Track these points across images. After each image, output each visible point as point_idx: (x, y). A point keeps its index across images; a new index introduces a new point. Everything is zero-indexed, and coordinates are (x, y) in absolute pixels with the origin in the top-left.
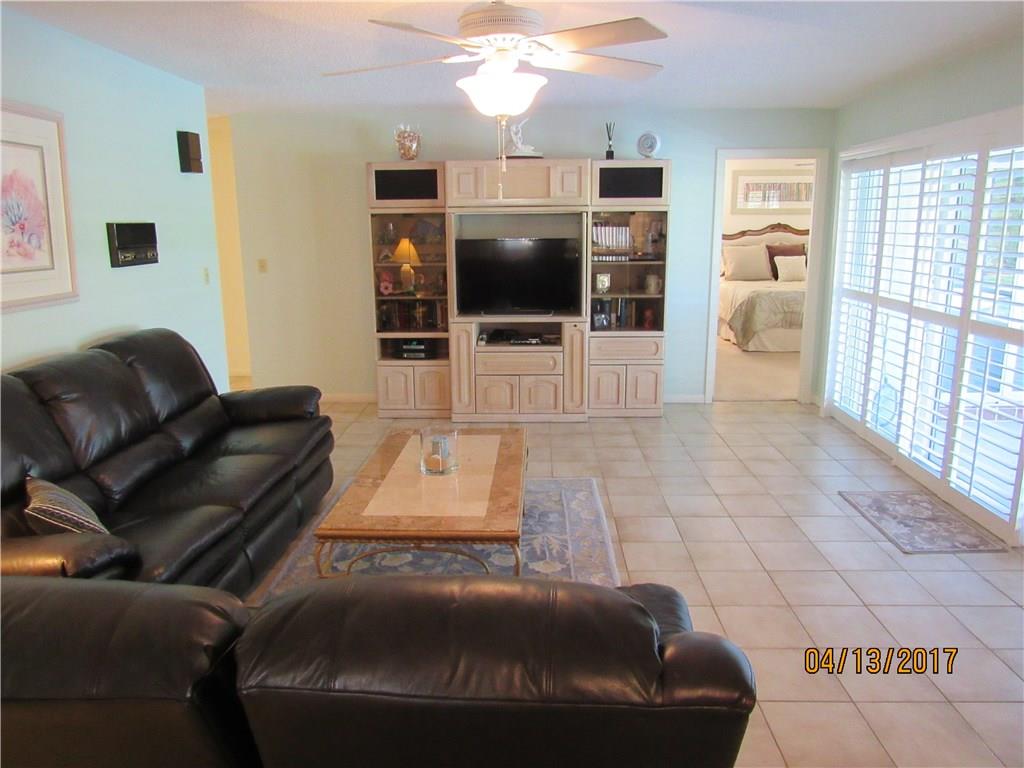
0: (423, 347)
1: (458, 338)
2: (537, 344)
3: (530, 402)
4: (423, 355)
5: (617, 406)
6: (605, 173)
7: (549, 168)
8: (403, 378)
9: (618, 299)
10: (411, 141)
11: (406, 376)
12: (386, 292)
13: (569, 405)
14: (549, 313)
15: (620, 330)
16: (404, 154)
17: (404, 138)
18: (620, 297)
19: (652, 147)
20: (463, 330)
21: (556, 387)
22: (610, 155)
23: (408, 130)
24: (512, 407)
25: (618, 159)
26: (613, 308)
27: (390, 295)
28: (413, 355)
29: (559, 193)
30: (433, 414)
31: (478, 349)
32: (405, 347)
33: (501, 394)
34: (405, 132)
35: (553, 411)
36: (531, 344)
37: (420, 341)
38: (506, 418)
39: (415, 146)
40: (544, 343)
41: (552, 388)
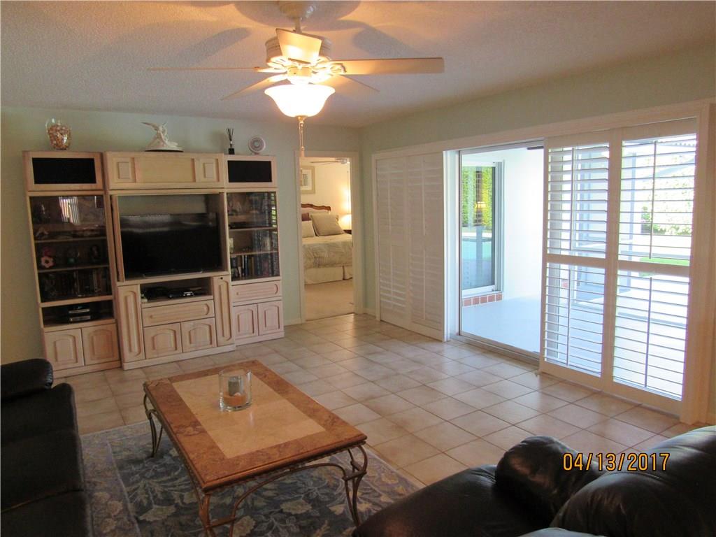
0: (88, 310)
1: (126, 298)
2: (191, 296)
3: (190, 342)
4: (89, 317)
5: (253, 335)
6: (231, 164)
7: (193, 160)
8: (71, 340)
9: (241, 257)
10: (62, 134)
11: (74, 338)
12: (47, 266)
13: (221, 339)
14: (199, 271)
15: (245, 279)
16: (57, 145)
17: (56, 131)
18: (243, 255)
19: (260, 147)
20: (127, 292)
21: (210, 326)
22: (232, 152)
23: (59, 124)
24: (176, 349)
25: (238, 154)
26: (239, 263)
27: (51, 268)
28: (80, 318)
29: (203, 179)
30: (104, 366)
31: (144, 306)
32: (70, 312)
33: (165, 339)
34: (58, 126)
35: (210, 346)
36: (186, 296)
37: (85, 306)
38: (172, 358)
39: (65, 139)
40: (196, 294)
41: (207, 328)
